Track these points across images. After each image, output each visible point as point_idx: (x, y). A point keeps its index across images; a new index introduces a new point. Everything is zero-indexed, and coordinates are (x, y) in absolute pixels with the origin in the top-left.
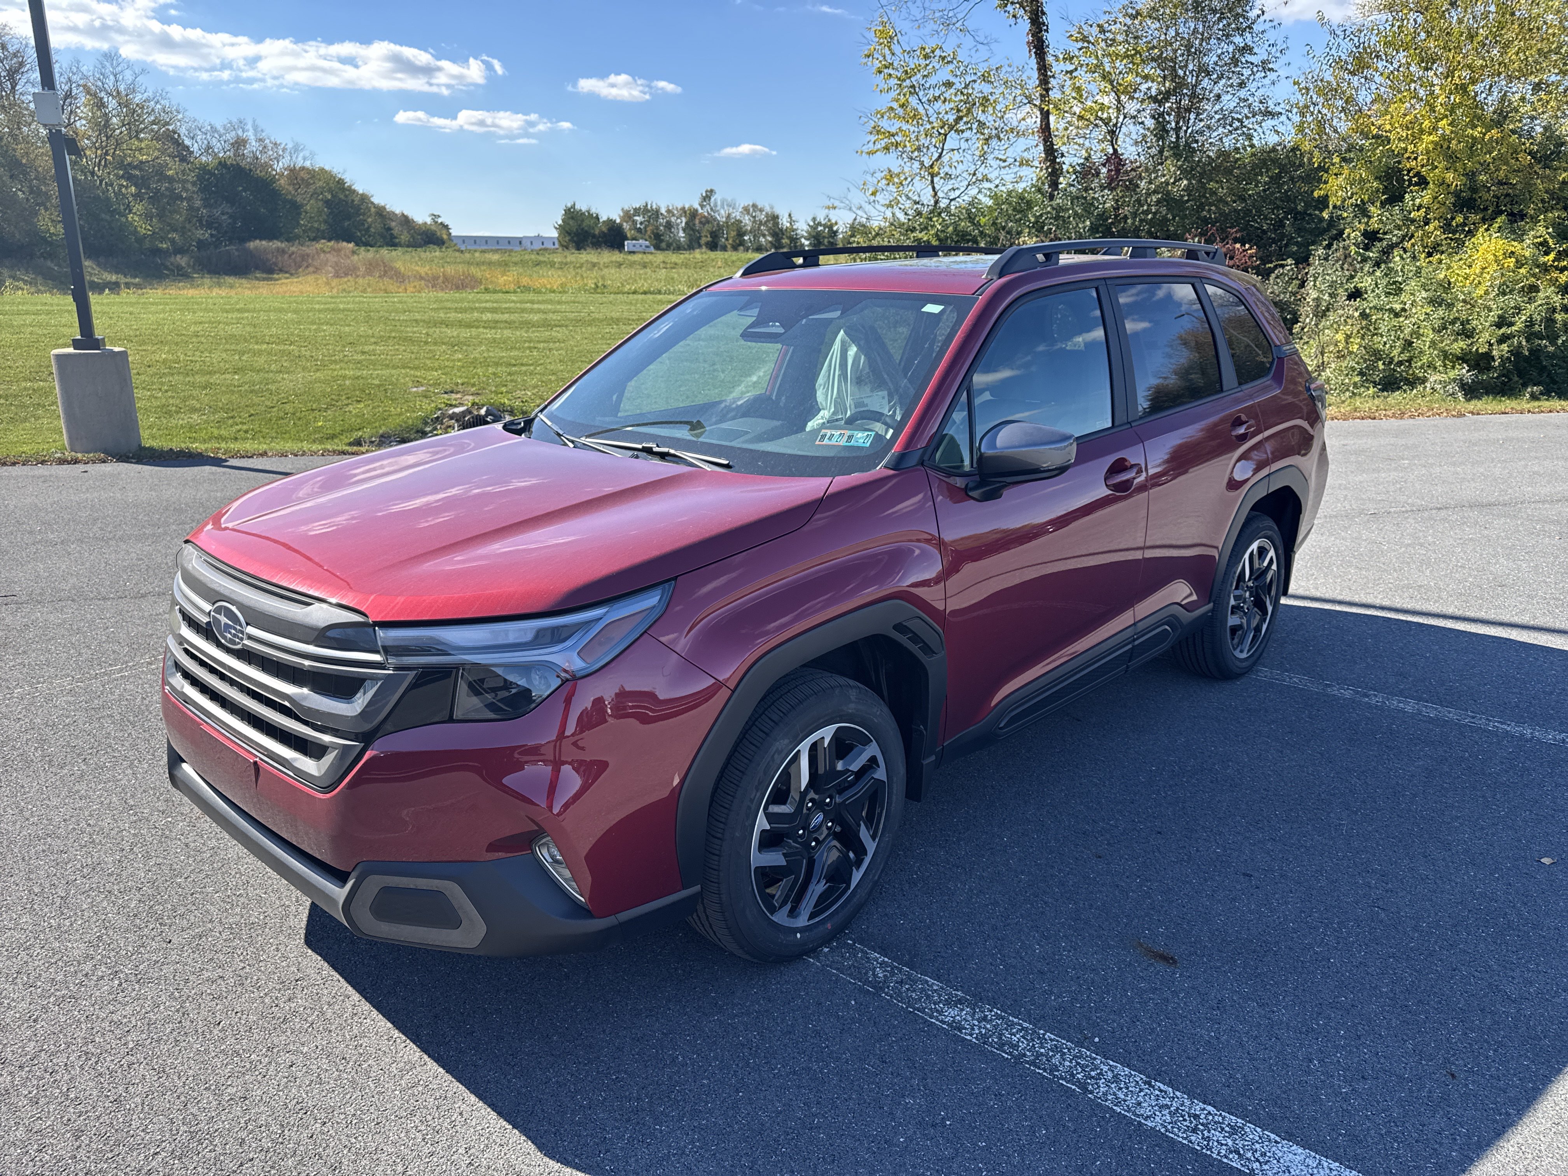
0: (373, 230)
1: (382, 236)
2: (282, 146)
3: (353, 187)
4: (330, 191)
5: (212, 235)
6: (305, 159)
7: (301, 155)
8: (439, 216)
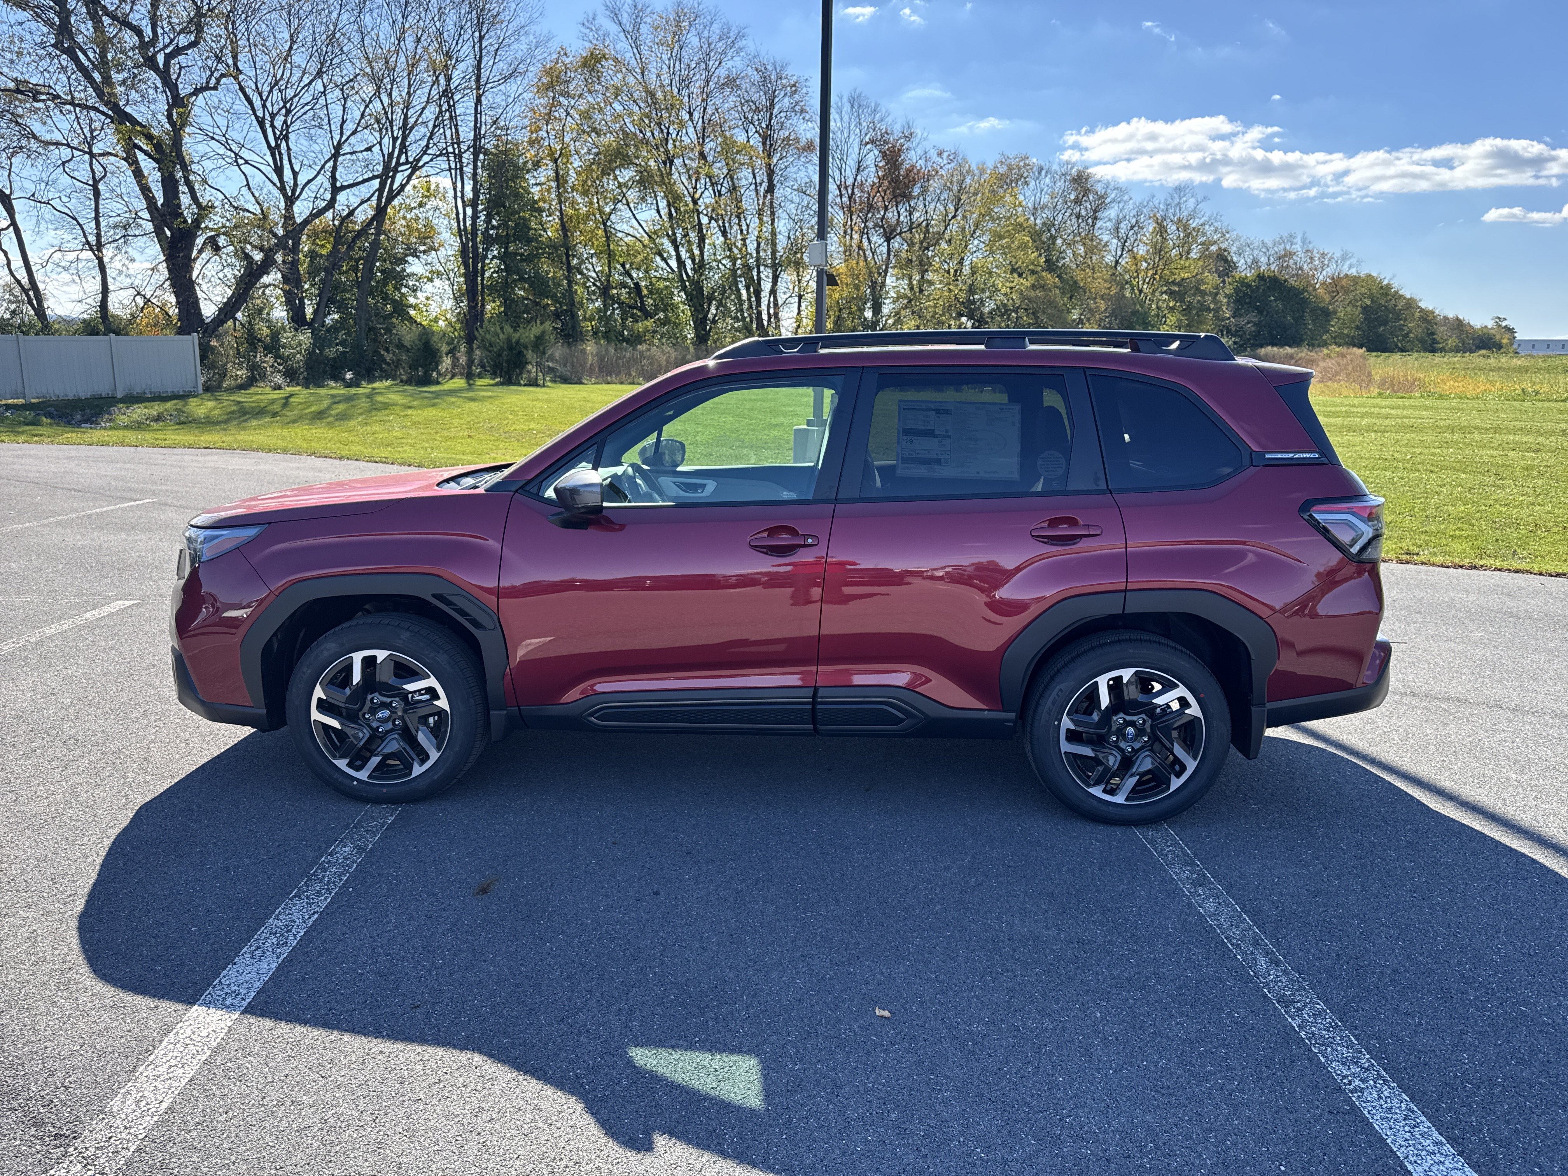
0: (1411, 335)
1: (1422, 341)
2: (1329, 256)
3: (1400, 292)
4: (1371, 297)
5: (1235, 343)
6: (1350, 267)
7: (1348, 262)
8: (1505, 319)
